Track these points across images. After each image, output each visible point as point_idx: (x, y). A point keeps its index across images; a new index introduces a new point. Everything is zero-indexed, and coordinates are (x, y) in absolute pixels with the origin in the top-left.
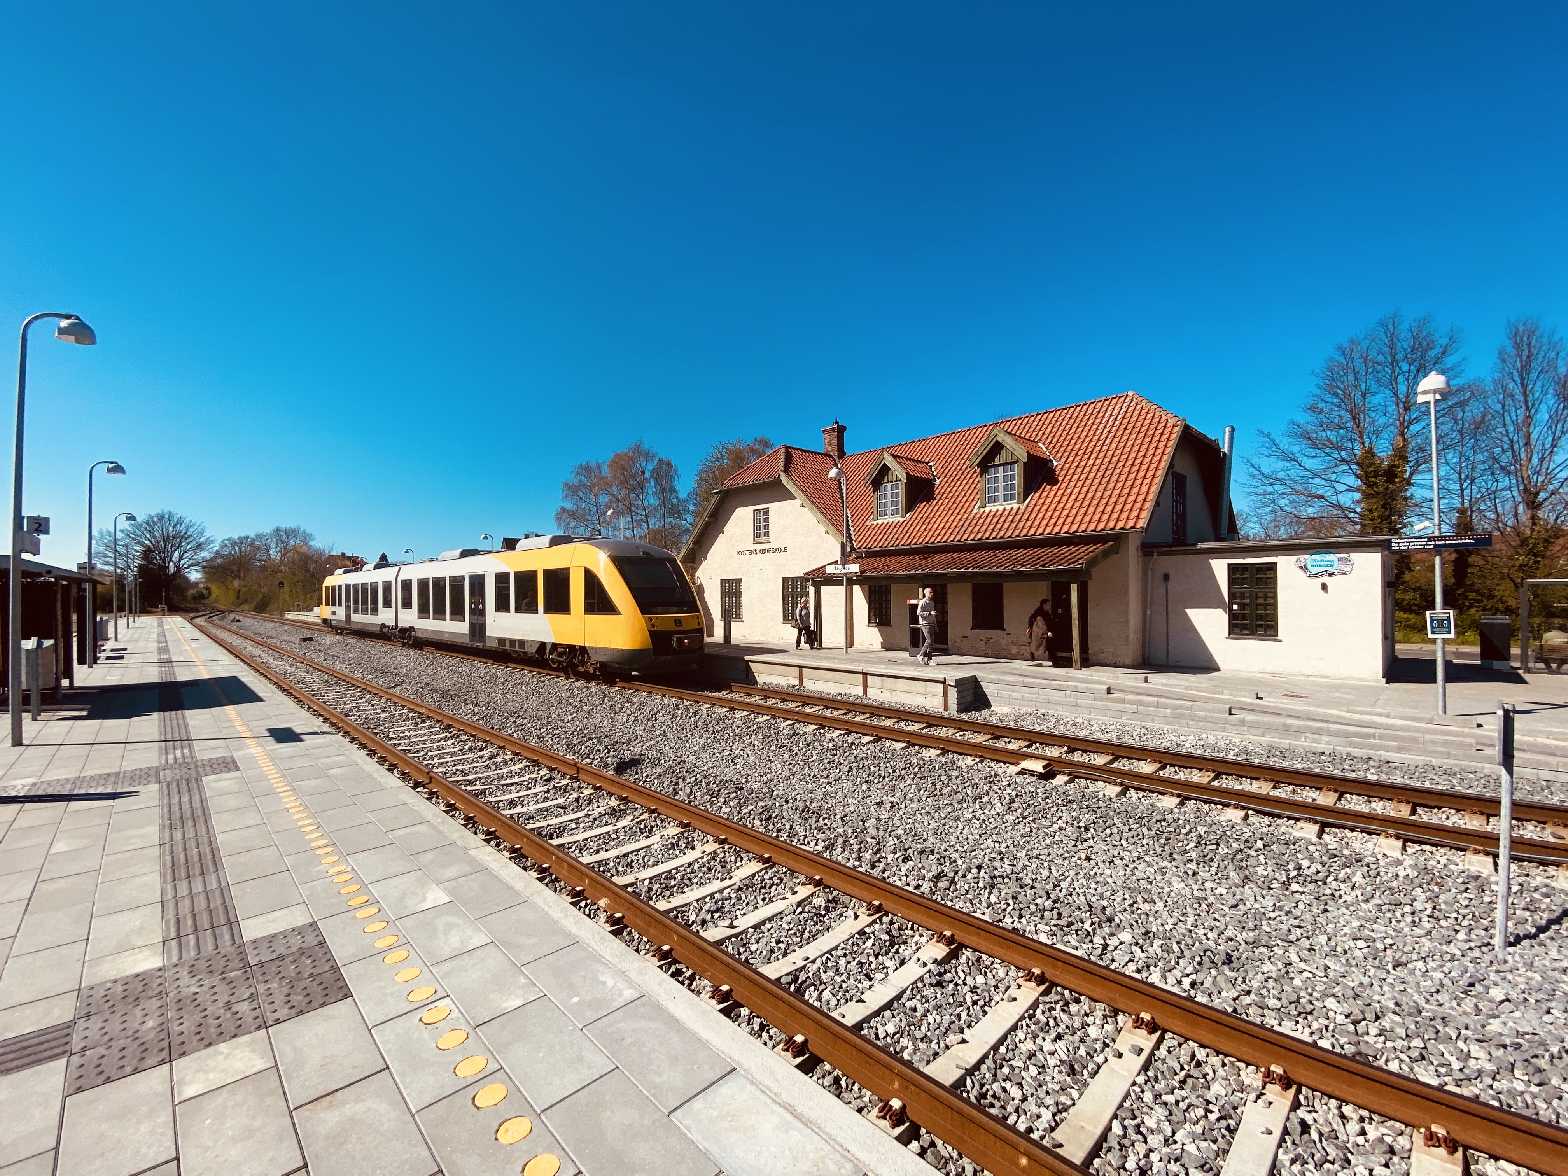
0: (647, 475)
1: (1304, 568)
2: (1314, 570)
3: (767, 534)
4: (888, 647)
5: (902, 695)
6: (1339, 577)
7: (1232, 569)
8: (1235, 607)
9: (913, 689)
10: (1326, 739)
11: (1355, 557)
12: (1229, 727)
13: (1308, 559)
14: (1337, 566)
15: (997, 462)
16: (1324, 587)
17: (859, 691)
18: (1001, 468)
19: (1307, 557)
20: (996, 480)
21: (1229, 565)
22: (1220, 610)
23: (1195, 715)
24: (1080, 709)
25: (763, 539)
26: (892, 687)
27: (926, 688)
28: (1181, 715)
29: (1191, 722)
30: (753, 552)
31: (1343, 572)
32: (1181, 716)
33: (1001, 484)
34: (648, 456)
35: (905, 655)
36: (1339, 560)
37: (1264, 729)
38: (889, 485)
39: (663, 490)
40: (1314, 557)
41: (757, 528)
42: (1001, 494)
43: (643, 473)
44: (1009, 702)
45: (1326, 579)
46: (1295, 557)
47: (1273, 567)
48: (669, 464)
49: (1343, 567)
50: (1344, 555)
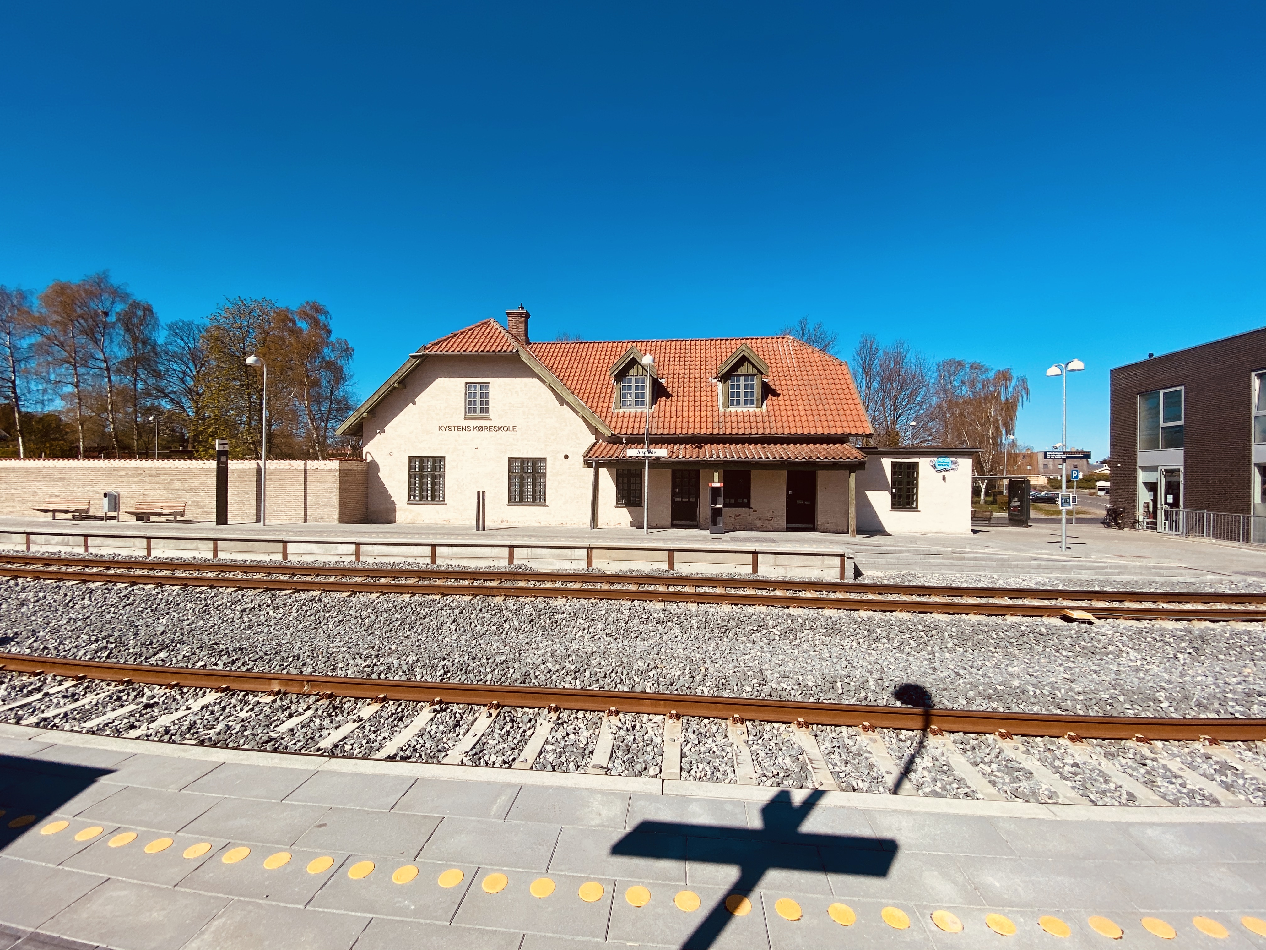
1: (934, 466)
2: (939, 468)
3: (487, 411)
5: (797, 569)
6: (951, 472)
7: (894, 465)
8: (894, 490)
9: (808, 563)
11: (960, 460)
12: (1032, 570)
13: (936, 460)
14: (951, 466)
15: (739, 372)
16: (944, 478)
17: (749, 569)
18: (742, 378)
19: (936, 459)
20: (738, 387)
21: (892, 462)
22: (887, 492)
26: (786, 563)
27: (823, 561)
30: (467, 428)
31: (953, 470)
33: (742, 390)
36: (952, 462)
37: (1052, 569)
38: (634, 378)
40: (939, 459)
41: (470, 403)
42: (742, 398)
45: (945, 473)
46: (929, 459)
47: (915, 466)
49: (953, 467)
50: (954, 459)
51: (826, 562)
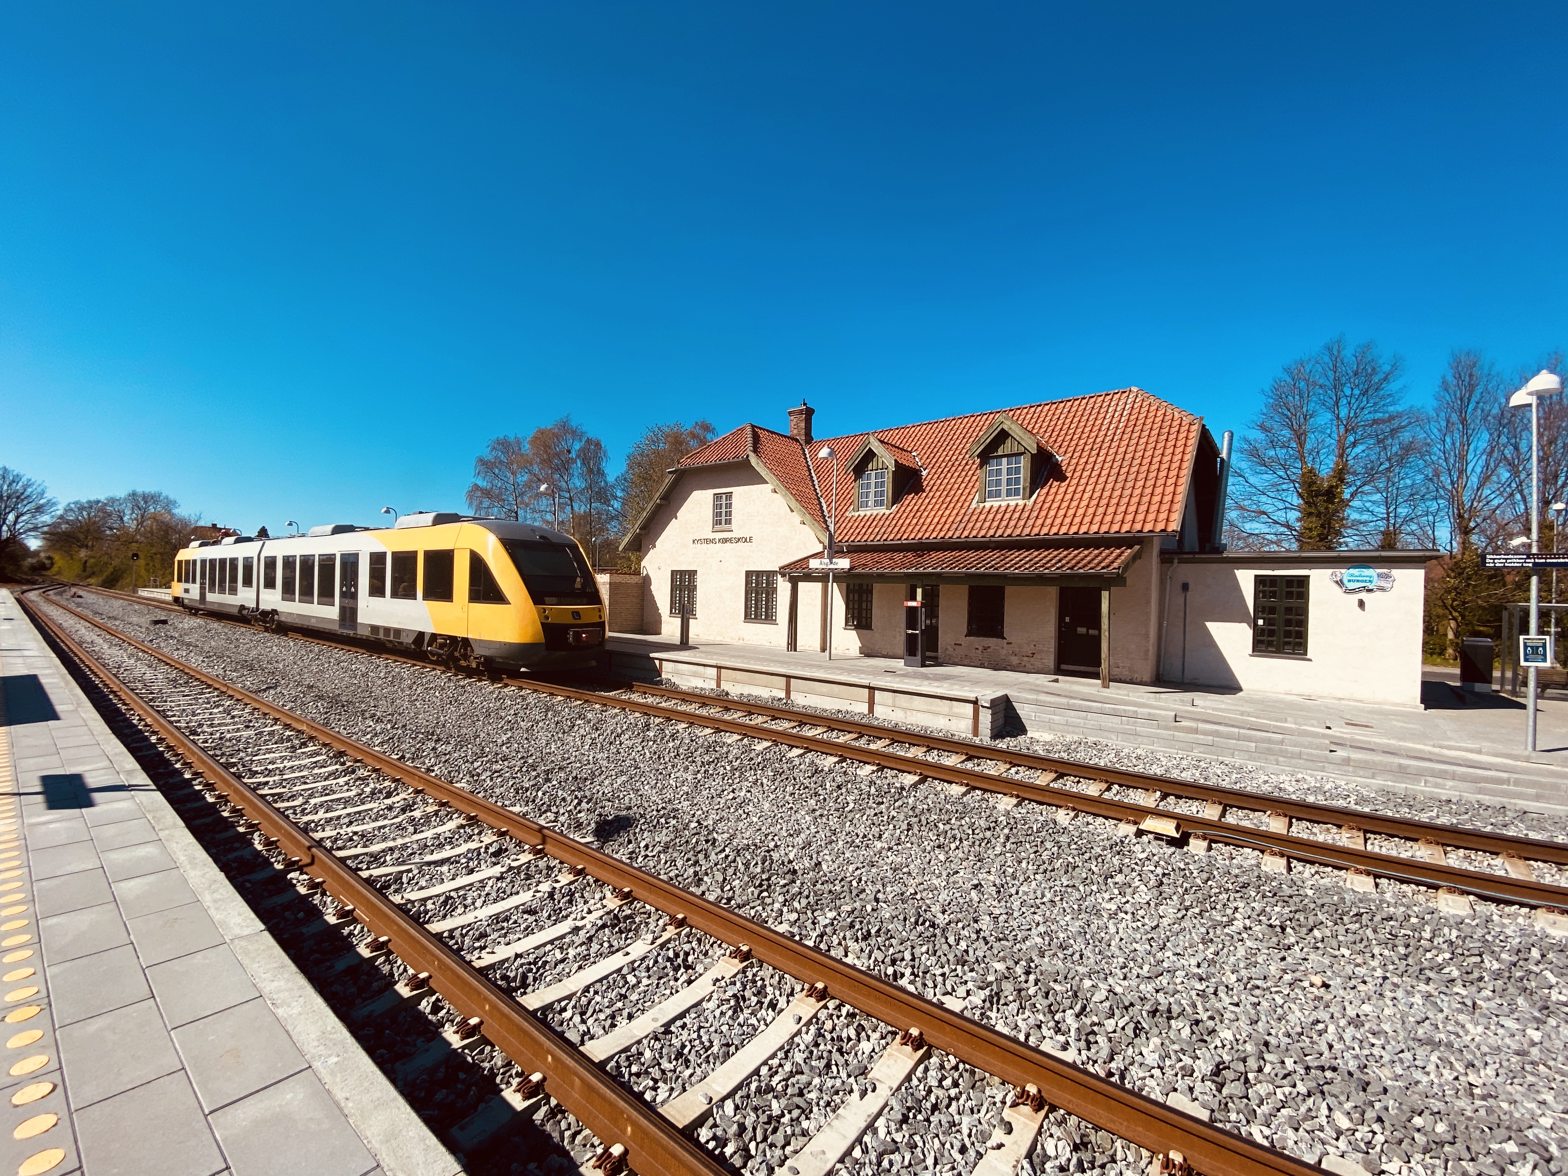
0: (573, 455)
1: (1340, 583)
2: (1351, 586)
3: (728, 522)
4: (867, 652)
5: (919, 714)
6: (1378, 594)
7: (1259, 580)
8: (1260, 622)
9: (934, 708)
10: (1450, 783)
11: (1396, 573)
13: (1345, 573)
14: (1376, 582)
15: (1000, 453)
16: (1361, 604)
17: (864, 708)
18: (1005, 460)
19: (1343, 571)
20: (999, 473)
21: (1256, 576)
22: (1245, 625)
23: (1286, 751)
24: (1140, 739)
25: (724, 526)
26: (905, 705)
27: (951, 708)
28: (1269, 749)
29: (1281, 759)
30: (712, 541)
31: (1382, 589)
32: (1269, 752)
33: (1004, 477)
34: (576, 434)
35: (900, 663)
36: (1379, 575)
38: (873, 473)
39: (591, 471)
40: (1352, 571)
41: (717, 514)
42: (1004, 488)
43: (569, 452)
44: (1049, 726)
45: (1363, 596)
46: (1331, 571)
47: (1303, 581)
48: (598, 444)
49: (1383, 584)
50: (1385, 571)
51: (955, 710)
